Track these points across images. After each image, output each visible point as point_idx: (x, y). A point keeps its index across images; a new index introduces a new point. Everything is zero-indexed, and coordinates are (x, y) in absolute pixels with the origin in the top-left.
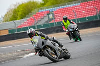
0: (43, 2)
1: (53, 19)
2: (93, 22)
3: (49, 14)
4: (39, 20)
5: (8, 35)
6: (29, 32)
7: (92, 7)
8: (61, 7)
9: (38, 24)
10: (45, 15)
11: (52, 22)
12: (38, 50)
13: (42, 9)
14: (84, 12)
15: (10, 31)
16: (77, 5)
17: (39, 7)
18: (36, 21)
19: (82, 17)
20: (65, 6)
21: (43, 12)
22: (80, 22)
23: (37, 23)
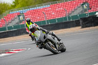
0: (14, 4)
1: (23, 21)
2: (62, 23)
3: (19, 16)
4: (10, 21)
7: (62, 8)
8: (31, 9)
9: (8, 26)
10: (16, 17)
11: (22, 24)
13: (12, 11)
14: (53, 13)
16: (47, 6)
17: (9, 9)
18: (6, 23)
19: (52, 19)
20: (35, 8)
21: (14, 14)
22: (50, 24)
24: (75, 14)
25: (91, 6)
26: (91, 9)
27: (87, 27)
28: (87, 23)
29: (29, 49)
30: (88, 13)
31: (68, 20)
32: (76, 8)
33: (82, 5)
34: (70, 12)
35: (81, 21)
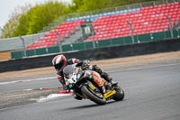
0: (74, 4)
1: (90, 35)
3: (83, 26)
4: (67, 35)
5: (10, 61)
7: (162, 15)
8: (105, 14)
9: (63, 44)
10: (77, 28)
11: (88, 40)
13: (71, 17)
14: (146, 23)
15: (13, 54)
16: (135, 10)
17: (65, 13)
18: (60, 38)
20: (113, 13)
21: (74, 22)
22: (139, 42)
23: (62, 42)
31: (172, 37)
34: (176, 23)
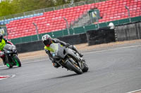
6: (44, 38)
7: (60, 17)
8: (16, 18)
12: (58, 59)
14: (48, 24)
16: (38, 15)
20: (22, 17)
24: (80, 25)
25: (103, 14)
26: (102, 18)
27: (96, 43)
28: (97, 39)
29: (14, 76)
30: (97, 24)
31: (69, 35)
32: (80, 17)
33: (90, 12)
34: (72, 23)
35: (88, 36)
